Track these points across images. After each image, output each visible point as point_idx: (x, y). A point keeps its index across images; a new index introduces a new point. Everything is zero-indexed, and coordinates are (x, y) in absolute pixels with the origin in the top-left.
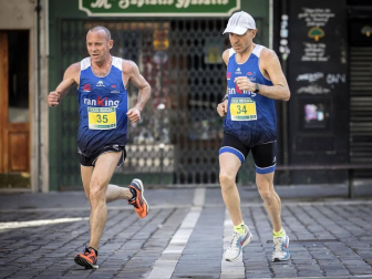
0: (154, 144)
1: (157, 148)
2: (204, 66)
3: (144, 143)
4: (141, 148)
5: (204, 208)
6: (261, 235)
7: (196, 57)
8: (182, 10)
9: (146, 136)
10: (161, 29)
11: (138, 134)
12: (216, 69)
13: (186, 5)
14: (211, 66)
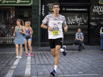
0: (11, 37)
1: (11, 38)
2: (23, 17)
3: (8, 37)
4: (8, 38)
5: (23, 53)
6: (36, 62)
7: (21, 15)
8: (18, 4)
9: (9, 35)
10: (13, 8)
11: (7, 34)
12: (26, 18)
13: (19, 2)
14: (25, 17)
